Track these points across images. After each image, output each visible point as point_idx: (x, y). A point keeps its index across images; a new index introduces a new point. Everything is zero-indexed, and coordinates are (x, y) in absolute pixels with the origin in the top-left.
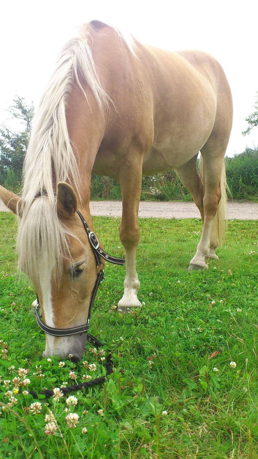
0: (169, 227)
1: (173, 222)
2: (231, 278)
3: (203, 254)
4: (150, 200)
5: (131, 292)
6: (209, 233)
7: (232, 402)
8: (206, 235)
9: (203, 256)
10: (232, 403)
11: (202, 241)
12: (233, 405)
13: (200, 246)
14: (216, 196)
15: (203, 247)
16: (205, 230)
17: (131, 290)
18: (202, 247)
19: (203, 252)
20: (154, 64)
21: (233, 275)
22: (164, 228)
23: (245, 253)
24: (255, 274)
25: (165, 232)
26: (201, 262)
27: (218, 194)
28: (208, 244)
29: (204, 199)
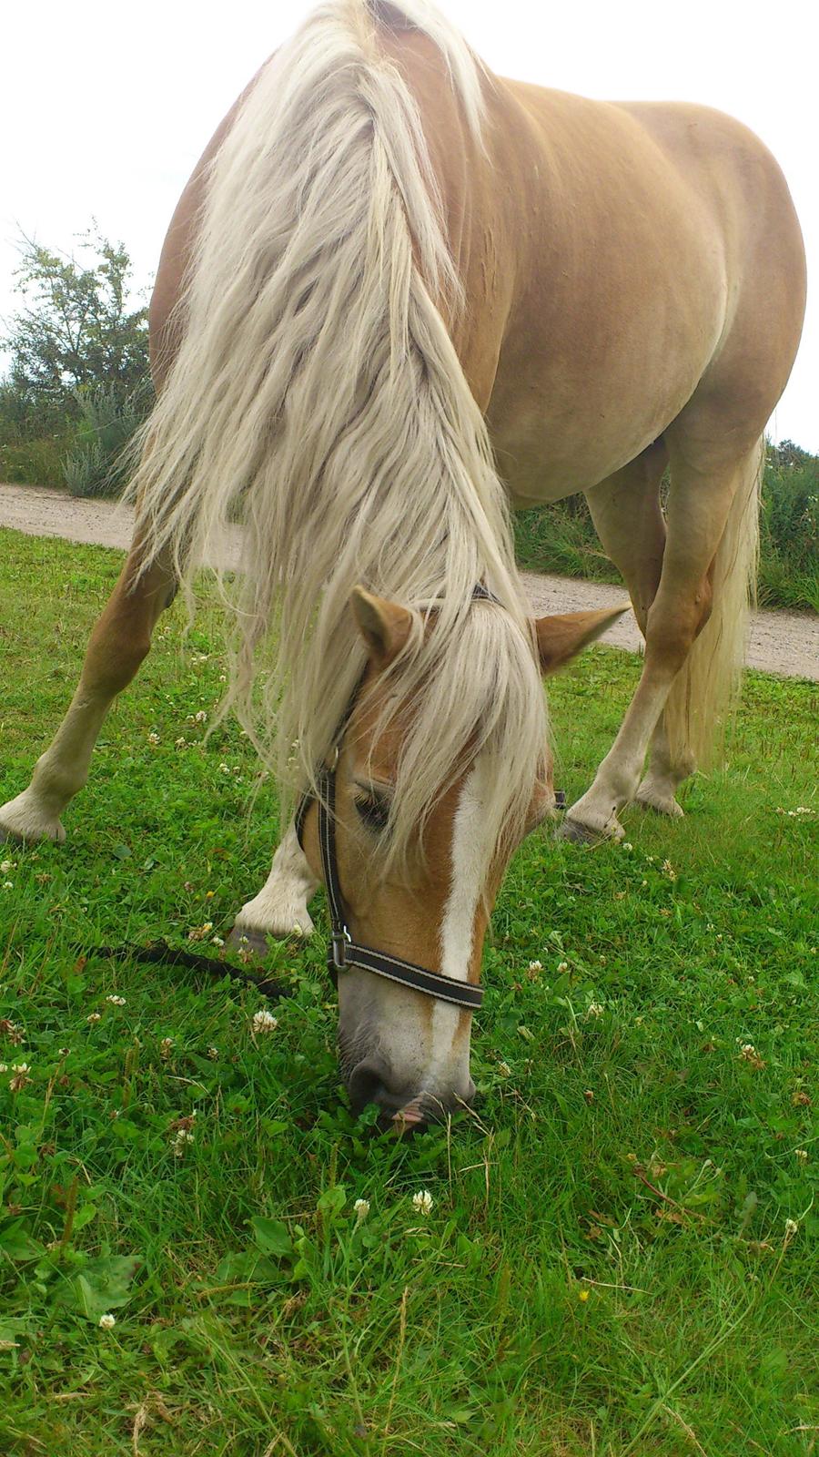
0: (615, 680)
1: (637, 663)
2: (669, 890)
3: (614, 792)
4: (603, 580)
5: (287, 884)
6: (646, 724)
7: (362, 1330)
8: (636, 730)
9: (614, 798)
10: (364, 1332)
11: (619, 748)
12: (362, 1341)
13: (609, 764)
14: (693, 607)
15: (617, 767)
16: (634, 711)
17: (290, 880)
18: (614, 765)
19: (614, 784)
20: (536, 168)
21: (680, 882)
22: (596, 679)
23: (779, 810)
24: (756, 890)
25: (593, 692)
26: (602, 819)
27: (699, 600)
28: (638, 761)
29: (651, 610)
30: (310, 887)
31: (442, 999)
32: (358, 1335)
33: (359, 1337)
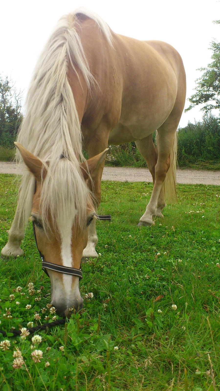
0: (123, 189)
1: (126, 184)
2: (173, 233)
3: (151, 213)
4: (106, 165)
6: (157, 195)
7: (172, 339)
8: (155, 197)
9: (151, 215)
10: (173, 339)
11: (151, 202)
12: (173, 341)
13: (149, 206)
14: (166, 165)
15: (151, 207)
16: (154, 193)
21: (176, 231)
22: (118, 190)
23: (185, 212)
24: (193, 230)
25: (119, 193)
26: (149, 219)
27: (167, 163)
28: (156, 205)
29: (156, 166)
30: (95, 244)
31: (65, 273)
32: (172, 340)
33: (172, 341)
